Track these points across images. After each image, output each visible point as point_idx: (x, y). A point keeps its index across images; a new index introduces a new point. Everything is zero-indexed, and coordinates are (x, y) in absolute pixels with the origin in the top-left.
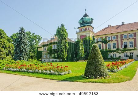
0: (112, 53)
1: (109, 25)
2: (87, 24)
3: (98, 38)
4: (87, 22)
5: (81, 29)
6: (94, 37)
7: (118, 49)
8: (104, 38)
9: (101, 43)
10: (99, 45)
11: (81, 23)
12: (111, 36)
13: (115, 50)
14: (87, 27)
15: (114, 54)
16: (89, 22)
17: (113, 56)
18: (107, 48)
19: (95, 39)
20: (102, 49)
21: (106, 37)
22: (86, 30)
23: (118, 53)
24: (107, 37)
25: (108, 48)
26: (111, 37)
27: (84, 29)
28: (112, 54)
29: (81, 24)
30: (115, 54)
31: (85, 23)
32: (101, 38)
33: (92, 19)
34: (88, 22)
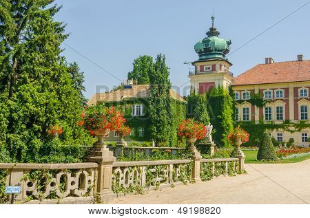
0: (275, 130)
1: (266, 59)
2: (217, 56)
3: (242, 93)
4: (216, 50)
5: (202, 67)
6: (233, 89)
7: (287, 121)
8: (256, 92)
9: (249, 105)
10: (244, 109)
11: (203, 50)
12: (273, 89)
13: (282, 123)
14: (218, 64)
15: (278, 134)
16: (221, 51)
17: (276, 139)
18: (263, 117)
19: (235, 92)
20: (250, 119)
21: (261, 91)
22: (214, 69)
23: (289, 130)
24: (264, 92)
25: (264, 119)
26: (271, 91)
27: (209, 68)
28: (274, 134)
29: (200, 53)
30: (281, 134)
31: (212, 51)
32: (249, 92)
33: (229, 43)
34: (219, 51)
